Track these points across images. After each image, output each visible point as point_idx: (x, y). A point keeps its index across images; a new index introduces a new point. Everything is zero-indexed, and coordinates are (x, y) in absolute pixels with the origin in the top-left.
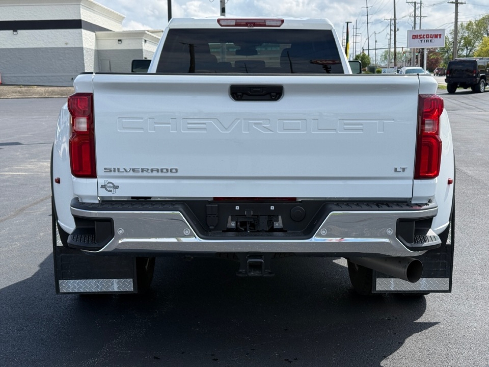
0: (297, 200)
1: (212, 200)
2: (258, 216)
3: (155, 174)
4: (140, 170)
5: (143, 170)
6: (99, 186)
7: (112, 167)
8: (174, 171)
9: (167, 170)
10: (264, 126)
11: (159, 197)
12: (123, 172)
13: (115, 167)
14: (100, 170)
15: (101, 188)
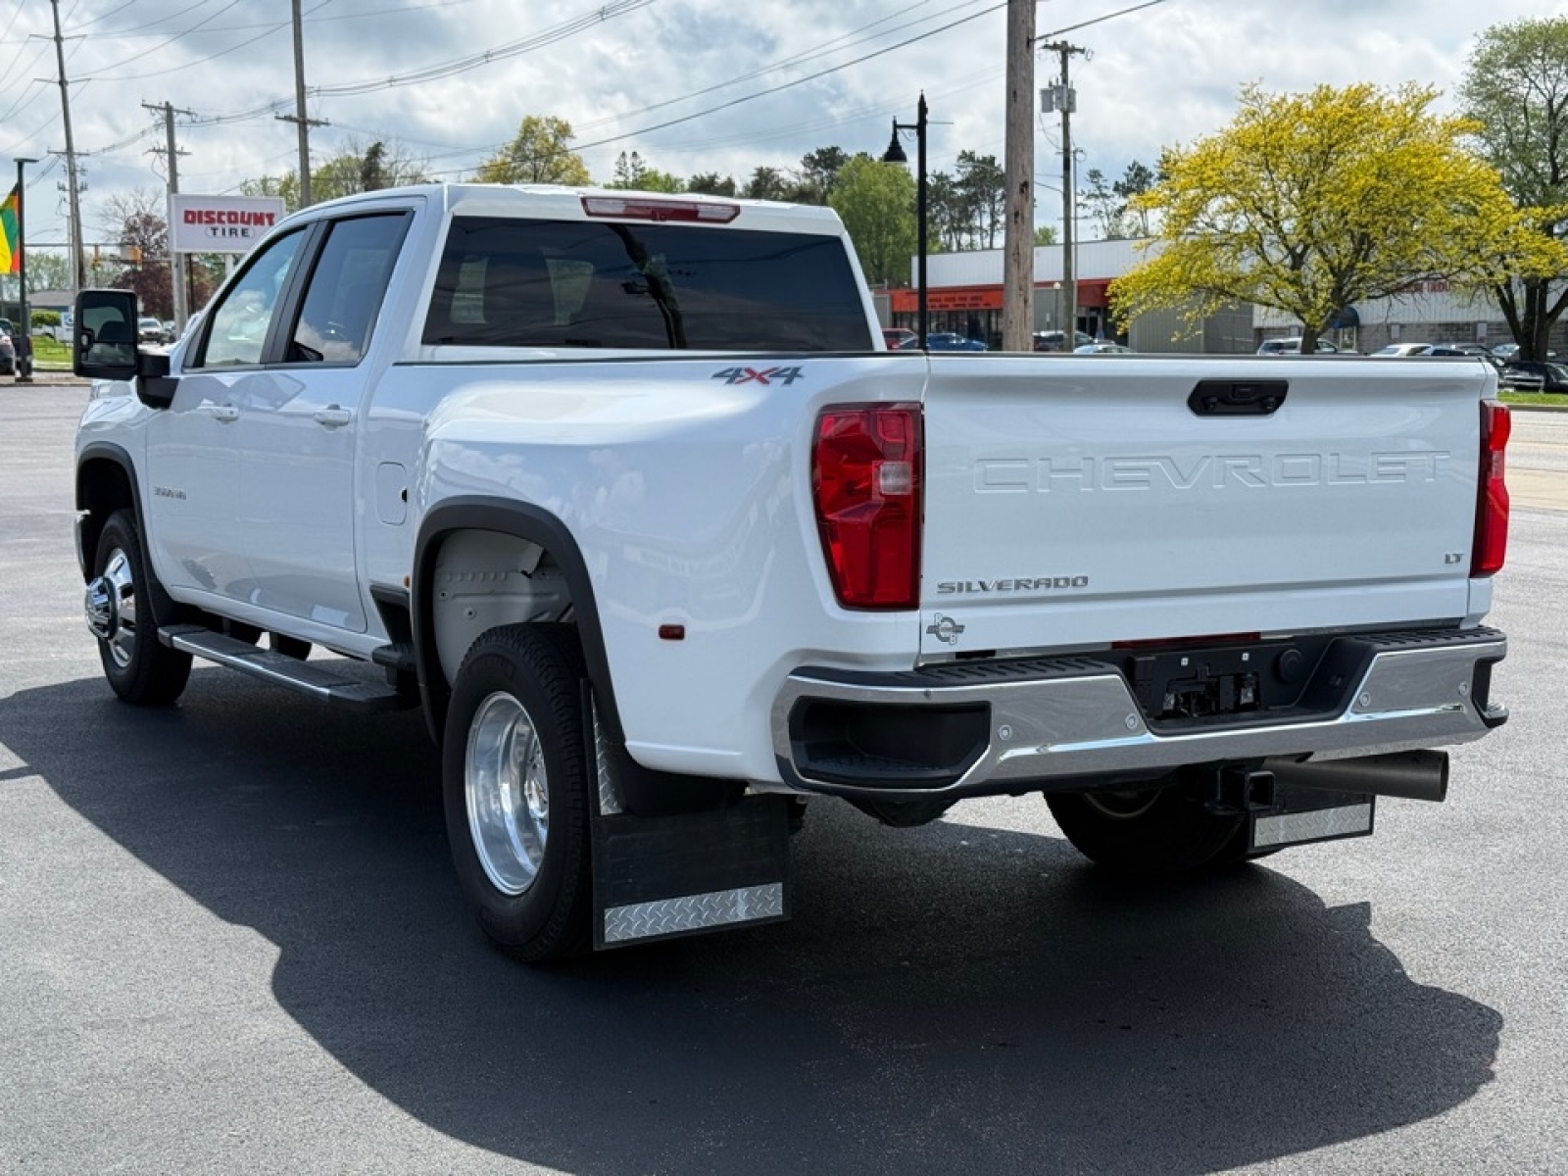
0: (1263, 638)
1: (1108, 648)
2: (1218, 677)
3: (1042, 592)
4: (1013, 586)
5: (1018, 584)
6: (924, 630)
7: (955, 580)
8: (1080, 582)
9: (1067, 580)
10: (1253, 471)
11: (1010, 650)
12: (977, 591)
13: (960, 580)
14: (928, 590)
15: (928, 632)
